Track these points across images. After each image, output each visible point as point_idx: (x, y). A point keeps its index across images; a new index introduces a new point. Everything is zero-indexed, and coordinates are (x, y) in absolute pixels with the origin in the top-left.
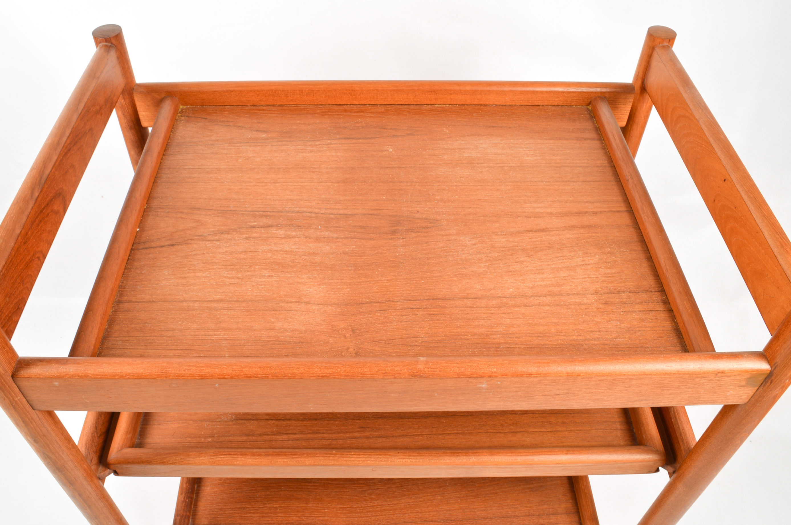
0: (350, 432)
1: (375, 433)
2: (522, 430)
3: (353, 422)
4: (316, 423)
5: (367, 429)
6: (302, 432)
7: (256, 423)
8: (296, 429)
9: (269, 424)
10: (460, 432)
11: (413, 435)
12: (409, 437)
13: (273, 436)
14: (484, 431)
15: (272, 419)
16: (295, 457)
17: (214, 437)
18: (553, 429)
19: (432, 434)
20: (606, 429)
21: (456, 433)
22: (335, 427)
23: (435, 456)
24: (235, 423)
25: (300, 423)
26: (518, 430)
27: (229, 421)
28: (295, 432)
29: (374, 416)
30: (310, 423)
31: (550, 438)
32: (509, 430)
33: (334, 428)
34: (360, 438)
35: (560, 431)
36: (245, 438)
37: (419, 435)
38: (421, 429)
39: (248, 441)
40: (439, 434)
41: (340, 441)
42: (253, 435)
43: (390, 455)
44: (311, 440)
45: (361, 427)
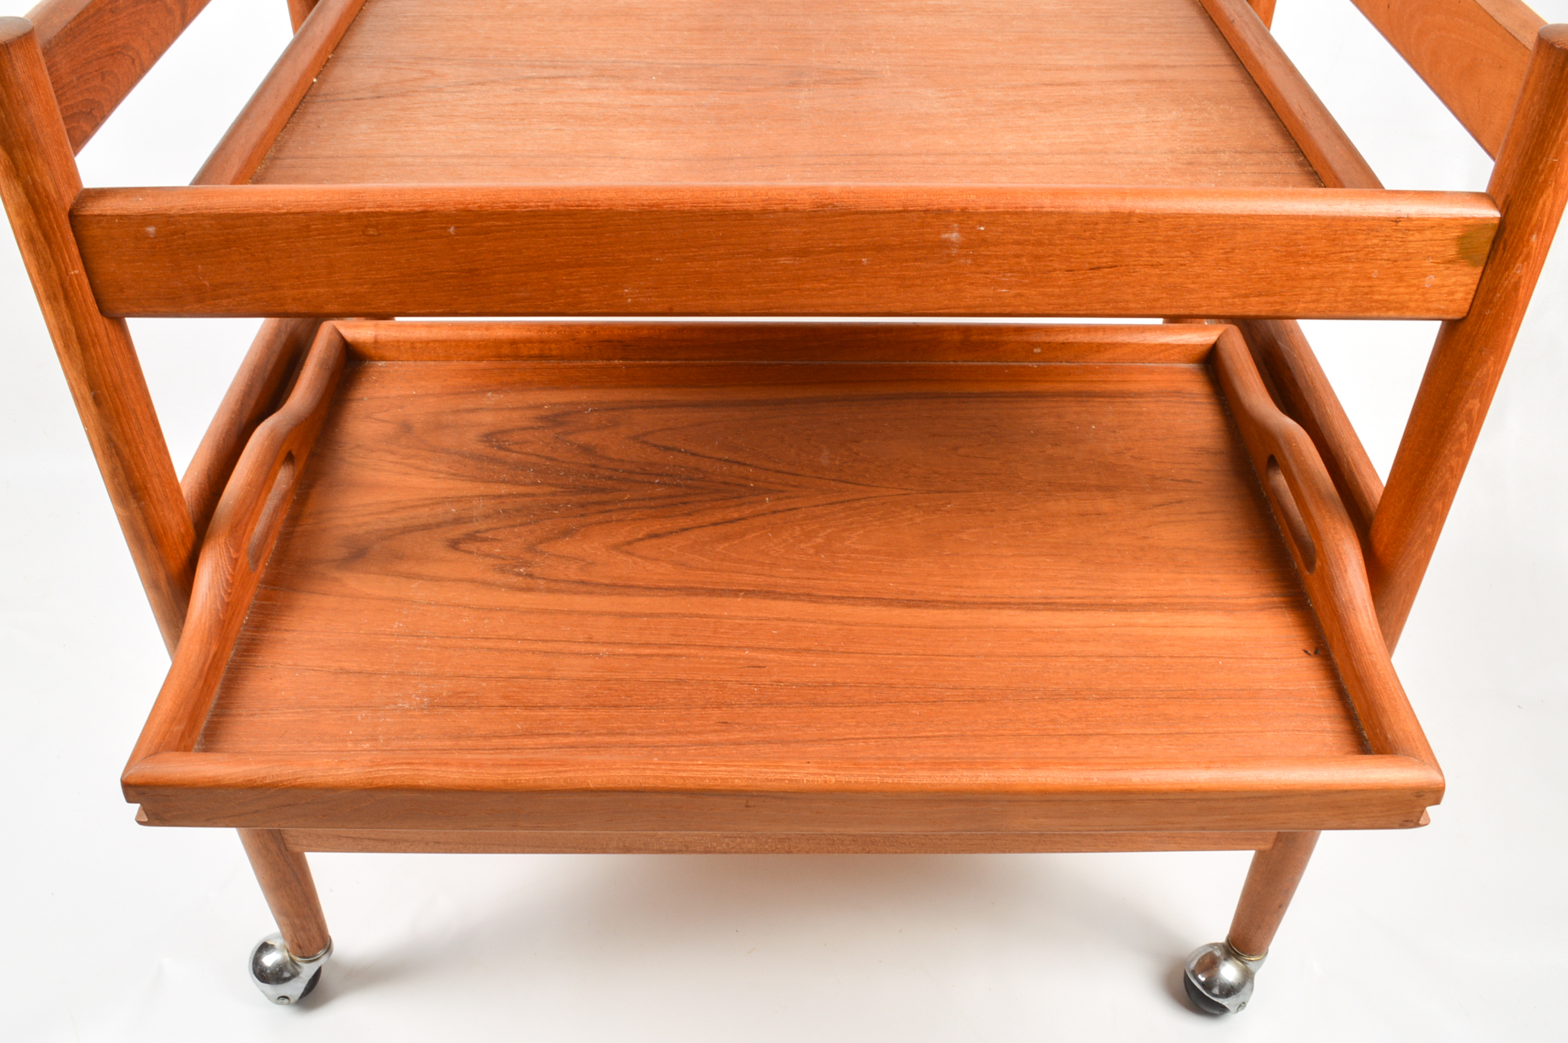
0: (695, 733)
1: (754, 735)
2: (1100, 731)
3: (703, 713)
4: (616, 713)
5: (737, 726)
6: (584, 732)
7: (476, 713)
8: (570, 726)
9: (506, 715)
10: (956, 733)
11: (845, 739)
12: (834, 742)
13: (516, 740)
14: (1010, 732)
15: (515, 707)
16: (563, 769)
17: (376, 740)
18: (1173, 730)
19: (890, 738)
20: (1298, 731)
21: (945, 736)
22: (662, 722)
23: (895, 769)
24: (429, 713)
25: (580, 714)
26: (1090, 731)
27: (415, 709)
28: (567, 731)
29: (754, 702)
30: (604, 713)
31: (1167, 747)
32: (1070, 732)
33: (658, 724)
34: (720, 743)
35: (1188, 733)
36: (448, 743)
37: (858, 739)
38: (863, 727)
39: (455, 750)
40: (904, 737)
41: (671, 751)
42: (469, 737)
43: (787, 767)
44: (603, 747)
45: (723, 723)
